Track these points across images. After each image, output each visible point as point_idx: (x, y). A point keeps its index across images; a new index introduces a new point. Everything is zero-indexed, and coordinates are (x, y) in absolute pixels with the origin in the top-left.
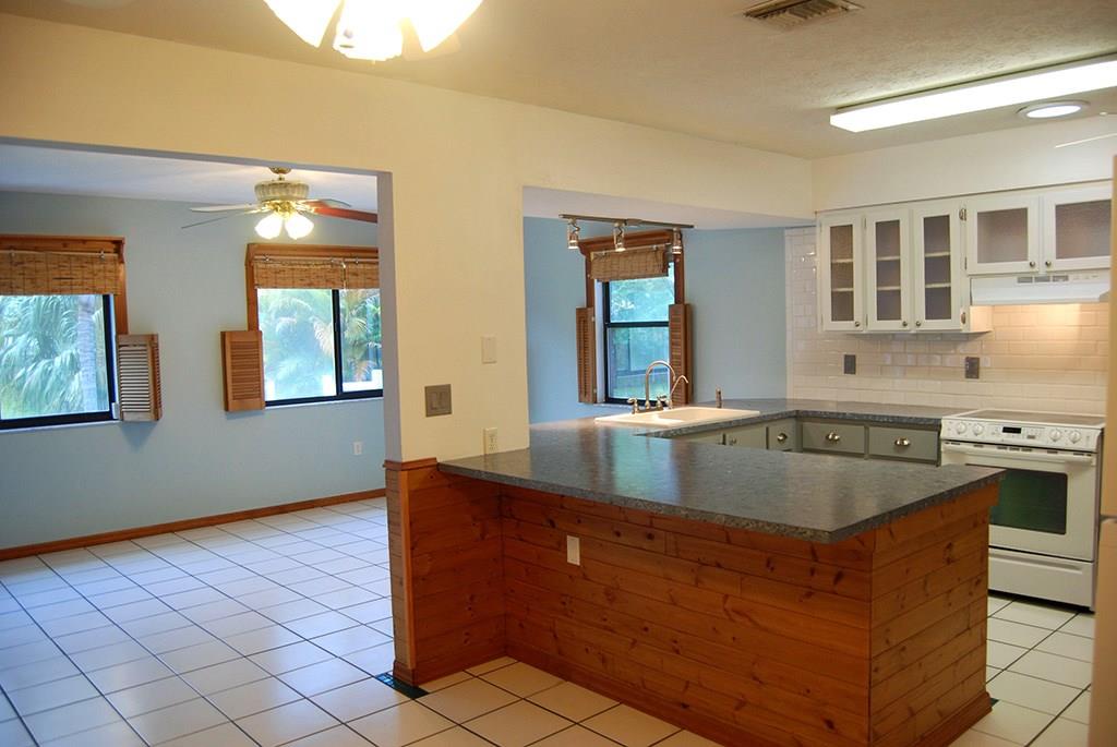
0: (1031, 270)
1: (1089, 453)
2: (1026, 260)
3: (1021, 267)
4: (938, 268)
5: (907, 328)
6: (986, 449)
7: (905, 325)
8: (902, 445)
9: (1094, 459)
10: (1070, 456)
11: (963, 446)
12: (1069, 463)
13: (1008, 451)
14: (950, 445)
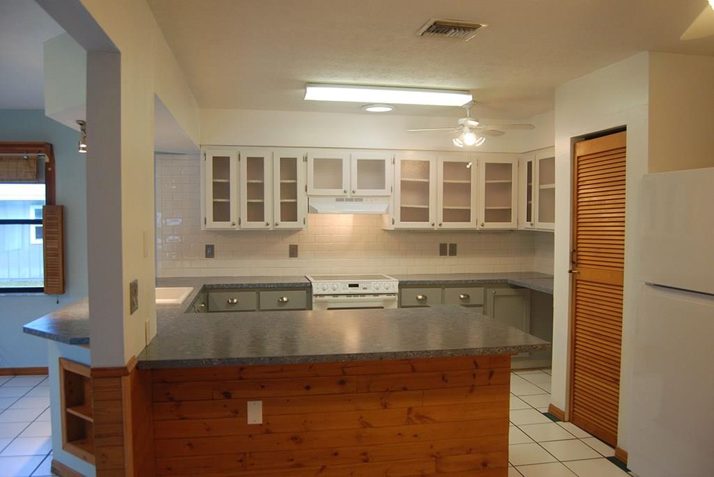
0: (344, 194)
1: (394, 294)
2: (341, 188)
3: (339, 192)
4: (289, 190)
5: (269, 227)
6: (340, 298)
7: (268, 224)
8: (283, 301)
9: (396, 297)
10: (385, 296)
11: (326, 298)
12: (385, 301)
13: (352, 298)
14: (318, 298)
